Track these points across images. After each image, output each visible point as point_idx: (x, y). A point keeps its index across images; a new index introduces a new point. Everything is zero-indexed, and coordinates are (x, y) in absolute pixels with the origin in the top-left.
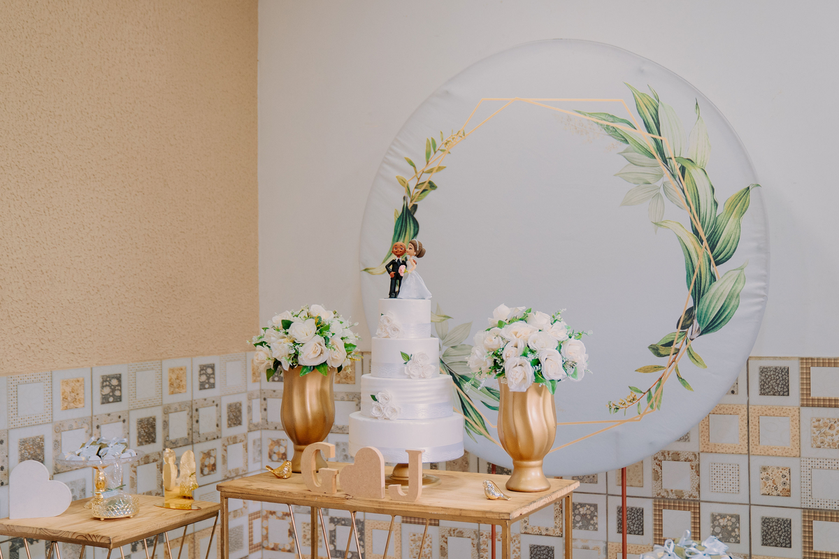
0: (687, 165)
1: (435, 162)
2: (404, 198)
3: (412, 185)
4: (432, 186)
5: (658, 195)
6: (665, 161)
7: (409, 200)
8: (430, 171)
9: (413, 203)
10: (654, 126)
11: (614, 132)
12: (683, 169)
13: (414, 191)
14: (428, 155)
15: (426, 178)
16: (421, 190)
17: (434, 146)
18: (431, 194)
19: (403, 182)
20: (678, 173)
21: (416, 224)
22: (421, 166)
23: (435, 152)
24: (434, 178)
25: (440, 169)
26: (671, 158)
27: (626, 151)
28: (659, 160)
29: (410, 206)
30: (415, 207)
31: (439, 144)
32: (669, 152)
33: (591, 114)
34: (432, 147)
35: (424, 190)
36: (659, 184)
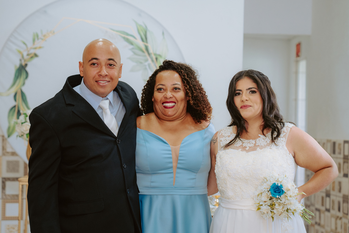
0: (159, 57)
1: (38, 43)
2: (21, 60)
3: (25, 54)
4: (36, 55)
5: (146, 69)
6: (149, 54)
7: (23, 61)
8: (35, 48)
9: (26, 63)
10: (145, 39)
11: (127, 40)
12: (157, 59)
13: (26, 57)
14: (34, 41)
15: (32, 51)
16: (29, 57)
17: (37, 36)
18: (35, 60)
19: (20, 52)
20: (154, 59)
21: (27, 73)
22: (30, 45)
23: (38, 39)
24: (37, 52)
25: (40, 48)
26: (151, 53)
27: (133, 49)
28: (146, 54)
29: (23, 64)
30: (26, 65)
31: (40, 35)
32: (151, 51)
33: (117, 31)
34: (36, 37)
35: (32, 57)
36: (146, 64)
